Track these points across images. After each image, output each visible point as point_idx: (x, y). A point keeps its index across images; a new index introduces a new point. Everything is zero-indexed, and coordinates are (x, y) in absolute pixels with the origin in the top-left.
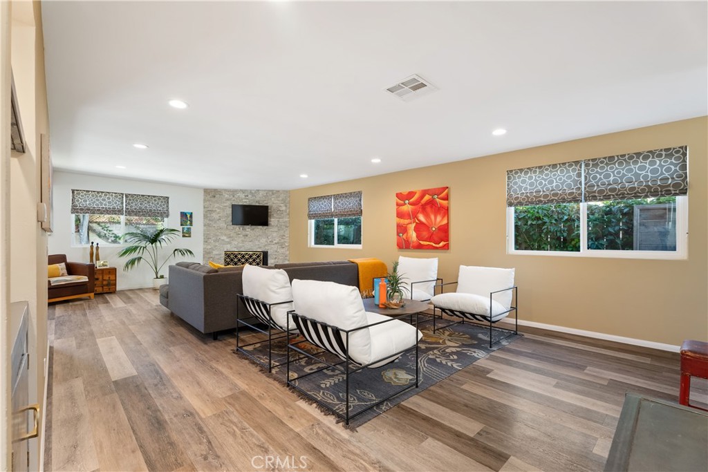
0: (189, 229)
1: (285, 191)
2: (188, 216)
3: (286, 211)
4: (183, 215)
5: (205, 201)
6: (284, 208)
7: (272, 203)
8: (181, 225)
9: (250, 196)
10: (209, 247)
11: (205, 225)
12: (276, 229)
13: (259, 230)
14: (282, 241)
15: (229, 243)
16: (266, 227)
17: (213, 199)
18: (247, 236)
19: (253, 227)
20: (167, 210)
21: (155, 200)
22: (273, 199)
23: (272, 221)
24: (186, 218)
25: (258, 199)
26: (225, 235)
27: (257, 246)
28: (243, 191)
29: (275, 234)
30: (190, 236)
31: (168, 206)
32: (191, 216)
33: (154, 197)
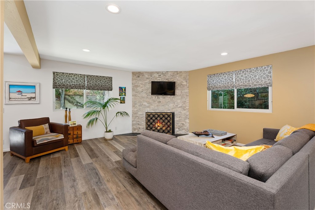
0: (124, 98)
1: (185, 71)
2: (124, 90)
3: (186, 85)
4: (121, 89)
5: (133, 79)
6: (185, 83)
7: (177, 80)
8: (120, 96)
9: (162, 76)
10: (136, 110)
11: (133, 96)
12: (180, 97)
13: (168, 98)
14: (184, 105)
15: (149, 107)
16: (172, 96)
17: (138, 78)
18: (160, 102)
19: (165, 96)
20: (111, 86)
21: (104, 79)
22: (177, 77)
23: (177, 92)
24: (122, 90)
25: (167, 77)
26: (146, 102)
27: (167, 109)
28: (158, 73)
29: (179, 101)
30: (124, 103)
31: (111, 83)
32: (125, 90)
33: (104, 77)
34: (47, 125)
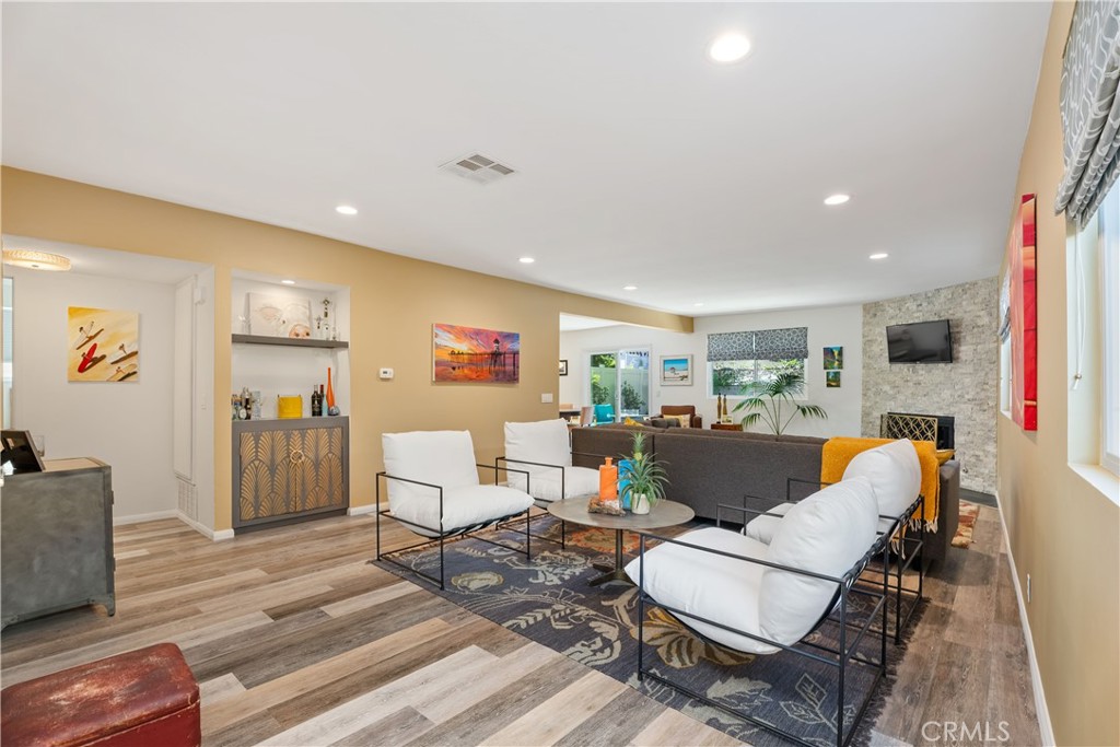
0: (837, 375)
1: (987, 280)
2: (836, 353)
3: (990, 326)
4: (828, 352)
5: (865, 324)
6: (986, 320)
7: (965, 312)
8: (825, 368)
9: (924, 304)
10: (868, 404)
11: (864, 367)
12: (969, 369)
13: (939, 371)
14: (983, 395)
15: (894, 398)
16: (950, 366)
17: (877, 319)
18: (919, 384)
19: (930, 365)
20: (805, 348)
21: (789, 335)
22: (964, 303)
23: (965, 350)
24: (833, 356)
25: (937, 307)
26: (889, 383)
27: (936, 405)
28: (914, 297)
29: (967, 380)
30: (838, 386)
31: (805, 342)
32: (840, 353)
33: (788, 330)
34: (688, 416)
